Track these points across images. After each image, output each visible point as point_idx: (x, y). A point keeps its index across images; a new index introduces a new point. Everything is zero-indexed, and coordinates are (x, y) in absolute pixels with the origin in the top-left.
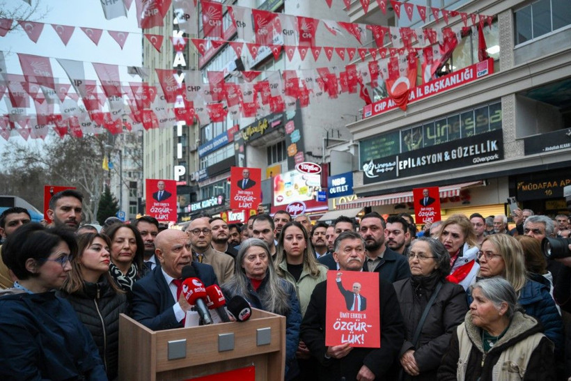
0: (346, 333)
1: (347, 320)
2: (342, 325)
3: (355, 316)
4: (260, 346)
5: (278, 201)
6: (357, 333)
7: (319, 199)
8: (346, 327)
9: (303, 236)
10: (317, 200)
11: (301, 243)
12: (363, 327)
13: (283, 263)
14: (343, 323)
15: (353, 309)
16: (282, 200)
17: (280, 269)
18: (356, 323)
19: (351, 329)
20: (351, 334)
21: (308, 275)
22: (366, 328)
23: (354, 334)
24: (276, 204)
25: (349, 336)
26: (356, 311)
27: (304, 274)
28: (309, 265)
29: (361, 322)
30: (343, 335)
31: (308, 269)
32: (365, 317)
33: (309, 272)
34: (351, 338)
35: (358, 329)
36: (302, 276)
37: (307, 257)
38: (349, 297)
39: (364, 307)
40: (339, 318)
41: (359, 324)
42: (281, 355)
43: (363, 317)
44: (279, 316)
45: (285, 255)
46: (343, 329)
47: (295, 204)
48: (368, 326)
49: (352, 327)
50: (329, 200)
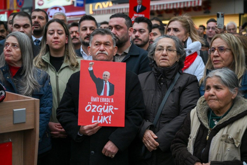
0: (96, 114)
1: (97, 104)
2: (93, 108)
3: (104, 100)
4: (15, 124)
5: (39, 5)
6: (105, 114)
7: (77, 4)
8: (96, 110)
9: (64, 31)
10: (75, 5)
11: (62, 37)
12: (111, 109)
13: (46, 55)
14: (93, 106)
15: (102, 94)
16: (42, 4)
17: (43, 61)
18: (104, 106)
19: (101, 111)
20: (100, 116)
21: (67, 67)
22: (113, 110)
23: (103, 115)
24: (37, 7)
25: (99, 117)
26: (105, 96)
27: (64, 65)
28: (69, 58)
29: (109, 105)
30: (93, 116)
31: (68, 62)
32: (112, 101)
33: (69, 64)
34: (100, 119)
35: (107, 111)
36: (62, 67)
37: (68, 52)
38: (99, 84)
39: (111, 93)
40: (90, 101)
41: (108, 107)
42: (35, 132)
43: (111, 101)
44: (33, 99)
45: (48, 49)
46: (93, 111)
47: (55, 8)
48: (115, 109)
49: (101, 109)
50: (86, 6)
